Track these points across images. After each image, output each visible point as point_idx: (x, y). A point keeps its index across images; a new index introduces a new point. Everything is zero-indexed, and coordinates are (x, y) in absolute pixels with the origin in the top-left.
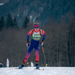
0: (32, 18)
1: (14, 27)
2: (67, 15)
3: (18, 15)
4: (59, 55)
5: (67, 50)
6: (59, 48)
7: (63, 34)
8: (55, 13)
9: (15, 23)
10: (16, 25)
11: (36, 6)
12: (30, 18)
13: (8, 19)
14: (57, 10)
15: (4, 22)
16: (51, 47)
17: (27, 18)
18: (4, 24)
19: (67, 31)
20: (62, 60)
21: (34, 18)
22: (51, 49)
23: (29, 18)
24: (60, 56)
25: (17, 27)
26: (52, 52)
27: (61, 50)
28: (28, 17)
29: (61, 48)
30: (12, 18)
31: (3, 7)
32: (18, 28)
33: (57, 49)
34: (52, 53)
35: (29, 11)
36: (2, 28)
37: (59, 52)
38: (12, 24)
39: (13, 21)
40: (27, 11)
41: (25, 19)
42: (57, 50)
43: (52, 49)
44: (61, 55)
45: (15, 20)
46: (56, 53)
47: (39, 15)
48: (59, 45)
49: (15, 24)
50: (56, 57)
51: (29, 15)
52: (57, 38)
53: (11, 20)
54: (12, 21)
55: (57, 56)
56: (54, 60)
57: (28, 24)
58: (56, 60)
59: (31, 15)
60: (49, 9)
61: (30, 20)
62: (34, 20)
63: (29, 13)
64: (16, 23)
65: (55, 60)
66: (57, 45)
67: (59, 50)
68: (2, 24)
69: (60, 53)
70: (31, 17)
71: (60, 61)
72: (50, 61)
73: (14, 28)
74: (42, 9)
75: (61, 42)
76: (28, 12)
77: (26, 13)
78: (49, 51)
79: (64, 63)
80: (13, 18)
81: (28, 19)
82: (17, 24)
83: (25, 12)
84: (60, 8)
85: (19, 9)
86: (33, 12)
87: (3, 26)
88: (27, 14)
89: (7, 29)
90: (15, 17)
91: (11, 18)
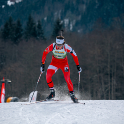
0: (68, 23)
1: (38, 37)
3: (45, 19)
4: (111, 81)
6: (111, 71)
7: (118, 47)
8: (105, 14)
9: (40, 32)
10: (41, 35)
11: (74, 2)
12: (65, 23)
13: (28, 25)
14: (109, 8)
15: (22, 30)
16: (98, 69)
17: (58, 23)
18: (22, 32)
20: (117, 91)
21: (71, 23)
22: (98, 72)
24: (112, 84)
25: (42, 38)
26: (100, 77)
27: (114, 73)
29: (115, 70)
31: (21, 6)
32: (45, 39)
33: (109, 73)
34: (100, 79)
35: (63, 11)
36: (18, 39)
37: (111, 77)
38: (35, 32)
39: (37, 29)
40: (60, 11)
41: (56, 24)
42: (108, 74)
43: (100, 72)
44: (115, 83)
45: (39, 26)
46: (106, 79)
47: (80, 18)
48: (111, 66)
49: (39, 34)
50: (107, 86)
51: (62, 19)
52: (108, 55)
53: (34, 26)
54: (35, 28)
55: (108, 83)
56: (103, 90)
58: (107, 90)
59: (67, 18)
60: (96, 7)
61: (65, 26)
62: (71, 25)
63: (64, 15)
64: (42, 31)
65: (105, 90)
66: (109, 66)
67: (111, 75)
68: (19, 34)
69: (112, 79)
70: (66, 21)
71: (114, 92)
72: (96, 92)
73: (37, 39)
74: (84, 7)
75: (114, 61)
76: (62, 13)
77: (58, 14)
78: (96, 75)
79: (119, 94)
80: (37, 23)
81: (60, 24)
82: (43, 33)
83: (56, 13)
84: (113, 5)
86: (69, 13)
87: (20, 36)
88: (60, 15)
89: (27, 41)
90: (39, 22)
91: (33, 24)
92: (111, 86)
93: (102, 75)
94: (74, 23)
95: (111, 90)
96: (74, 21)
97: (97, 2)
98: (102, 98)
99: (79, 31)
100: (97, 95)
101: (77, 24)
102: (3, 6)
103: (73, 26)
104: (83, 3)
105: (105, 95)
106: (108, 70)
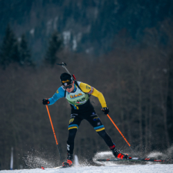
0: (69, 38)
1: (22, 63)
2: (162, 26)
3: (32, 32)
4: (144, 133)
5: (165, 120)
6: (143, 116)
7: (154, 77)
8: (130, 23)
9: (25, 53)
10: (27, 58)
11: (79, 4)
12: (65, 38)
13: (5, 42)
14: (136, 13)
16: (122, 114)
17: (55, 38)
19: (165, 70)
21: (75, 37)
22: (122, 118)
23: (62, 37)
24: (146, 138)
25: (29, 64)
26: (125, 126)
27: (148, 120)
28: (59, 36)
29: (151, 115)
30: (16, 40)
32: (33, 65)
33: (140, 119)
34: (126, 130)
35: (62, 18)
37: (144, 126)
38: (15, 54)
39: (20, 48)
40: (56, 19)
41: (51, 40)
42: (138, 122)
43: (125, 118)
44: (150, 135)
45: (24, 44)
46: (136, 130)
47: (88, 29)
48: (144, 109)
49: (24, 56)
51: (60, 30)
52: (138, 90)
53: (15, 44)
54: (16, 47)
57: (59, 55)
59: (68, 30)
60: (115, 11)
61: (65, 43)
62: (75, 42)
63: (62, 26)
66: (140, 108)
67: (143, 122)
69: (146, 129)
70: (66, 35)
73: (21, 65)
74: (96, 12)
75: (149, 100)
76: (59, 23)
77: (52, 25)
80: (20, 40)
81: (58, 40)
82: (29, 56)
83: (49, 23)
85: (33, 14)
86: (71, 21)
88: (55, 27)
89: (4, 69)
90: (23, 37)
92: (144, 140)
94: (79, 38)
97: (116, 3)
99: (88, 51)
104: (94, 5)
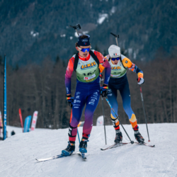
93: (164, 100)
95: (173, 113)
96: (138, 50)
98: (165, 121)
100: (160, 119)
101: (140, 53)
102: (71, 38)
103: (137, 55)
105: (167, 118)
106: (170, 95)
